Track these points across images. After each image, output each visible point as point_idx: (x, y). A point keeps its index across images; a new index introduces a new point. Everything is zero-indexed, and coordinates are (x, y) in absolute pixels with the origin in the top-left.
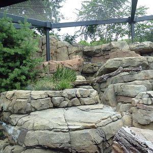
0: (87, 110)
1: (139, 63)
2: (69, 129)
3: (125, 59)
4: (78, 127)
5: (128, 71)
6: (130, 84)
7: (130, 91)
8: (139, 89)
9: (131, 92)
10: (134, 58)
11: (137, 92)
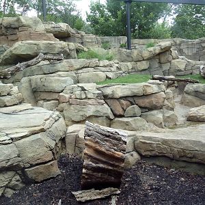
0: (14, 113)
1: (60, 50)
2: (12, 139)
3: (42, 43)
4: (24, 134)
5: (49, 60)
6: (53, 76)
7: (54, 85)
8: (65, 82)
9: (56, 86)
10: (53, 42)
11: (64, 85)
